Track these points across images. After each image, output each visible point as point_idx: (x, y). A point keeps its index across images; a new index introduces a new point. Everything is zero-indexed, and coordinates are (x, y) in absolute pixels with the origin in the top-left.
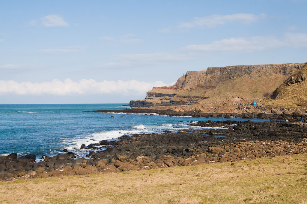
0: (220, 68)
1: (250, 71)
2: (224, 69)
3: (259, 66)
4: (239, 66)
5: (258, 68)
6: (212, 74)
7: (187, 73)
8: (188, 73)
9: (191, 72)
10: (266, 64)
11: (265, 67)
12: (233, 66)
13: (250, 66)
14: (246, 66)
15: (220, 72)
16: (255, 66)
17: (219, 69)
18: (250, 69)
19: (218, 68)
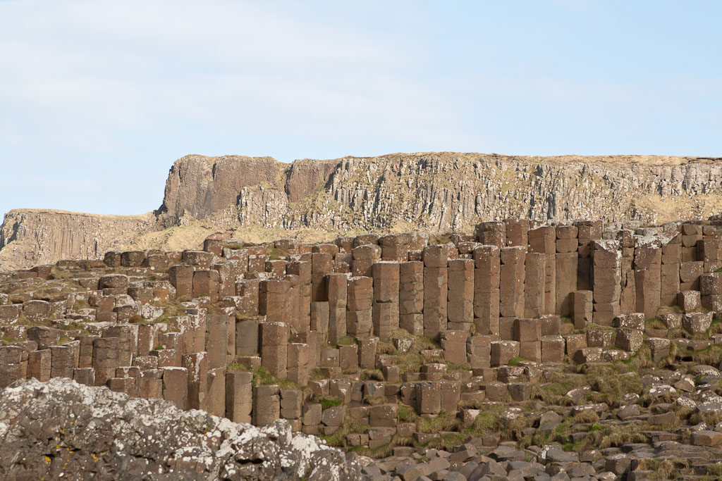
0: (289, 172)
1: (551, 201)
2: (321, 179)
3: (633, 163)
4: (453, 155)
5: (624, 184)
6: (211, 211)
7: (11, 222)
8: (16, 227)
9: (41, 217)
10: (694, 155)
11: (680, 176)
12: (400, 159)
13: (554, 162)
14: (511, 159)
15: (279, 203)
16: (601, 160)
17: (279, 177)
18: (553, 186)
19: (267, 166)
